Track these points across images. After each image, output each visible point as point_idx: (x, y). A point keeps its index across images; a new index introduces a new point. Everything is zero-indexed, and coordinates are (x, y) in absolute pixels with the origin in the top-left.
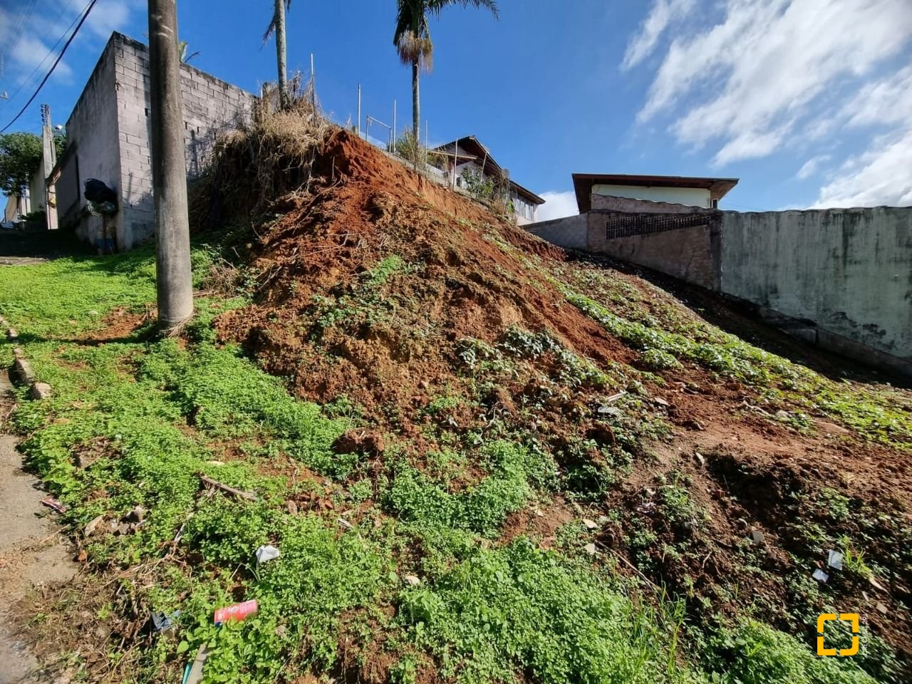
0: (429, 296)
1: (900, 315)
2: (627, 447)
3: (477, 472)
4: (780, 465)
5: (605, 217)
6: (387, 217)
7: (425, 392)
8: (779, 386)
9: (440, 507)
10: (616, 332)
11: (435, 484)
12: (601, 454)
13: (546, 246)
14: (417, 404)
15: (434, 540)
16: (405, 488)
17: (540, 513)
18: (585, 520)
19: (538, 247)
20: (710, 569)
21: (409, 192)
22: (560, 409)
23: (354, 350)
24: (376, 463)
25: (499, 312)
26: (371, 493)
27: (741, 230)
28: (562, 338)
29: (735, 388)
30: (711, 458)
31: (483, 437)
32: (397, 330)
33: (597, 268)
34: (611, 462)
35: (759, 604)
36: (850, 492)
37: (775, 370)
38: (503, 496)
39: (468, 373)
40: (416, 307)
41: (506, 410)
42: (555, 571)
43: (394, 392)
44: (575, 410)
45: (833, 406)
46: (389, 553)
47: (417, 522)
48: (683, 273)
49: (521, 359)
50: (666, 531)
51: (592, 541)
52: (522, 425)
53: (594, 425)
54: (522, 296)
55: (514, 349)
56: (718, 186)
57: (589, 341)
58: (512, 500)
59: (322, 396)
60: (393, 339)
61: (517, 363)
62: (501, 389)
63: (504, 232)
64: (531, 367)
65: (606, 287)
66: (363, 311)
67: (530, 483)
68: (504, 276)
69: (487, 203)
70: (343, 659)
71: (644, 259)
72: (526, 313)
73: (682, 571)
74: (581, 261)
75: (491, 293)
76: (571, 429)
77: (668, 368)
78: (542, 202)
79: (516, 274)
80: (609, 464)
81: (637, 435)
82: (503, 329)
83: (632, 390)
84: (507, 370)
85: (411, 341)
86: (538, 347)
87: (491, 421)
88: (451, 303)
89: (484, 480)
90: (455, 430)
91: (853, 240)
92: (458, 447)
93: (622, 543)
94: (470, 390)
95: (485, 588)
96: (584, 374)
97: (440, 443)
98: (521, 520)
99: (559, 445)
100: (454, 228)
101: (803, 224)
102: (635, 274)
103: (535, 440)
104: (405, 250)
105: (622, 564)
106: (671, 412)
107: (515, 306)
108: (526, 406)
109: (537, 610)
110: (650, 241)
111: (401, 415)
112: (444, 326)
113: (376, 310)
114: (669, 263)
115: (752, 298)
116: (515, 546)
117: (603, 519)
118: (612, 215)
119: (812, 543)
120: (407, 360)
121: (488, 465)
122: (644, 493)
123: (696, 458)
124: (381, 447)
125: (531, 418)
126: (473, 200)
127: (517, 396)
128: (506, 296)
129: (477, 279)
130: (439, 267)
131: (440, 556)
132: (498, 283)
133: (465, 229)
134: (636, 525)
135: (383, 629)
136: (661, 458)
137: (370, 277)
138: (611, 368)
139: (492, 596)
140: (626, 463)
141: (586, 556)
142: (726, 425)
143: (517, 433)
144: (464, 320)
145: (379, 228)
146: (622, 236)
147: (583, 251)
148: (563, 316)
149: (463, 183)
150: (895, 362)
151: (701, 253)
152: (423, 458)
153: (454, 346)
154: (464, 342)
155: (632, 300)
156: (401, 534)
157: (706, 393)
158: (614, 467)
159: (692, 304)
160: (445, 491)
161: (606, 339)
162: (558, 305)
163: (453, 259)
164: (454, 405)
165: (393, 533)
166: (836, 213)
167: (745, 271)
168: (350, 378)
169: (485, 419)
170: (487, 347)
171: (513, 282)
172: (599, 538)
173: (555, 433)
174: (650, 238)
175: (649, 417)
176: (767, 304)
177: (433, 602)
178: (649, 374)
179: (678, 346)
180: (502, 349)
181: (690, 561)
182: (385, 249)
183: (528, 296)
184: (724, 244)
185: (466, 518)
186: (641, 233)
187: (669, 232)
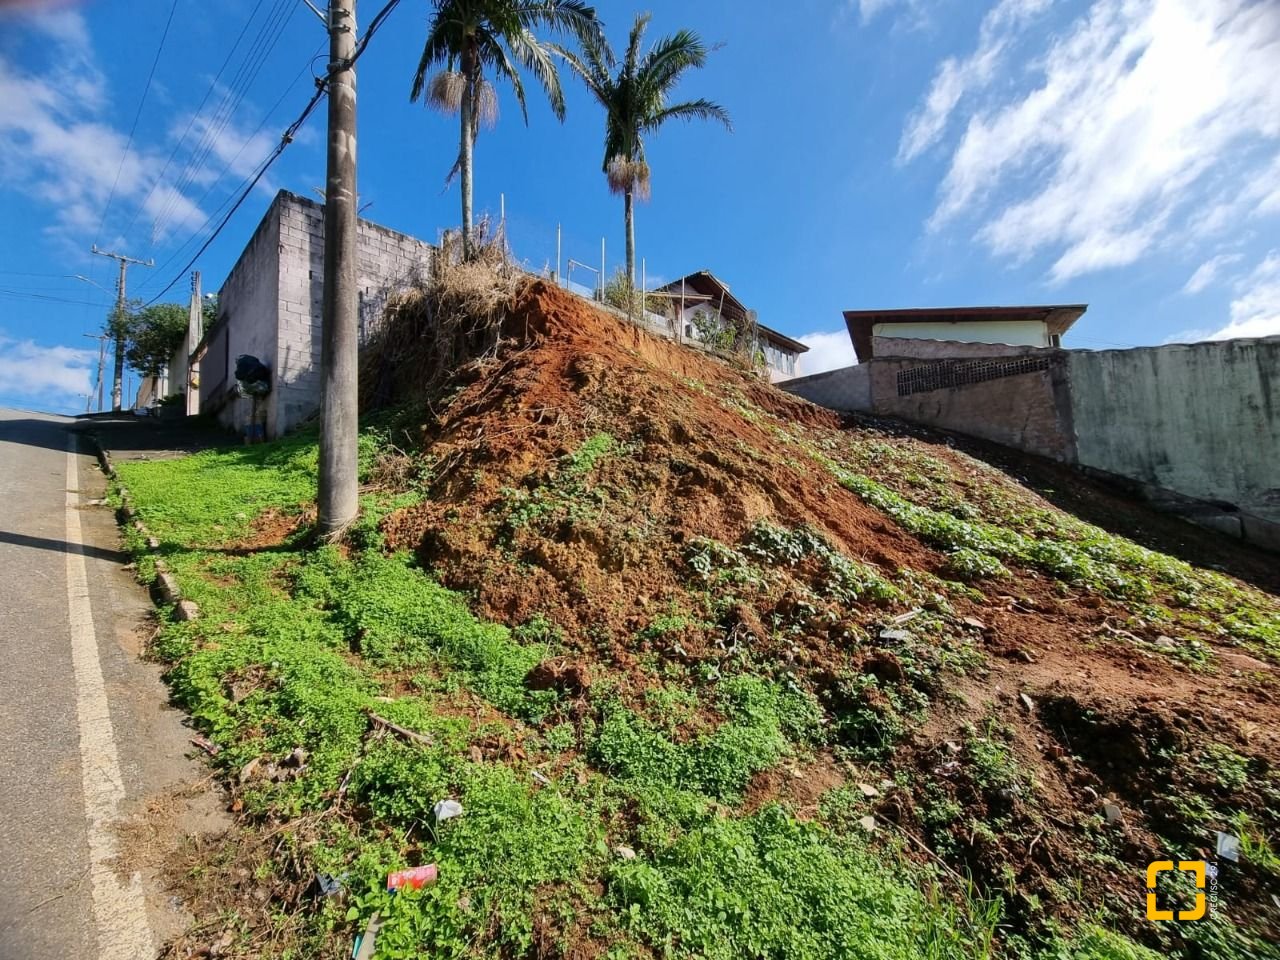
0: (648, 484)
2: (921, 685)
3: (712, 717)
4: (1142, 710)
5: (894, 366)
6: (594, 385)
7: (644, 611)
8: (1168, 602)
9: (663, 760)
10: (912, 527)
11: (657, 730)
12: (885, 695)
13: (811, 409)
14: (632, 626)
15: (654, 804)
16: (618, 735)
17: (798, 773)
18: (861, 785)
19: (800, 411)
20: (1041, 855)
21: (623, 351)
22: (826, 633)
23: (552, 556)
24: (579, 702)
25: (741, 503)
26: (574, 741)
27: (1099, 374)
28: (830, 536)
29: (1093, 605)
30: (1043, 701)
31: (720, 671)
32: (607, 529)
33: (886, 436)
34: (898, 705)
35: (1113, 909)
36: (1252, 749)
37: (1162, 578)
38: (747, 749)
39: (701, 585)
40: (632, 498)
41: (752, 634)
42: (816, 849)
43: (603, 610)
44: (846, 634)
45: (1253, 631)
46: (597, 818)
47: (632, 780)
48: (1017, 439)
49: (774, 565)
50: (976, 802)
51: (870, 813)
52: (774, 654)
53: (875, 655)
54: (774, 481)
55: (763, 552)
56: (1058, 317)
57: (871, 540)
58: (759, 755)
59: (511, 616)
60: (602, 542)
61: (768, 571)
62: (743, 606)
63: (751, 393)
64: (787, 577)
65: (898, 464)
66: (564, 505)
67: (785, 734)
68: (748, 454)
69: (727, 356)
70: (539, 945)
71: (956, 422)
72: (779, 503)
73: (999, 858)
74: (863, 428)
75: (731, 478)
76: (842, 660)
77: (988, 576)
78: (805, 349)
79: (765, 451)
80: (894, 709)
81: (935, 669)
82: (748, 525)
83: (931, 607)
84: (752, 580)
85: (624, 545)
86: (796, 549)
87: (731, 649)
88: (678, 493)
89: (720, 727)
90: (683, 660)
92: (687, 683)
93: (912, 817)
94: (703, 608)
95: (720, 867)
96: (860, 585)
97: (663, 678)
98: (772, 781)
99: (825, 681)
100: (680, 393)
101: (1195, 363)
102: (943, 443)
103: (791, 674)
104: (617, 426)
105: (914, 846)
106: (988, 638)
107: (764, 494)
108: (779, 628)
109: (789, 898)
110: (963, 396)
111: (612, 641)
112: (668, 523)
113: (579, 504)
114: (994, 426)
115: (1129, 472)
116: (762, 815)
117: (887, 783)
118: (904, 363)
119: (1191, 821)
120: (620, 569)
121: (727, 708)
122: (944, 748)
123: (1021, 701)
124: (586, 681)
125: (786, 645)
126: (707, 353)
127: (767, 615)
128: (751, 481)
129: (712, 459)
130: (661, 446)
131: (662, 824)
132: (740, 464)
133: (696, 394)
134: (932, 792)
135: (589, 910)
136: (969, 701)
137: (573, 462)
138: (903, 577)
139: (730, 877)
140: (920, 707)
141: (862, 833)
142: (1071, 657)
143: (766, 665)
144: (694, 515)
145: (584, 398)
146: (922, 391)
147: (867, 415)
148: (832, 506)
149: (695, 331)
151: (1041, 410)
152: (641, 697)
153: (682, 549)
154: (695, 545)
155: (938, 481)
156: (612, 795)
157: (1048, 611)
158: (902, 713)
159: (1034, 482)
160: (670, 740)
161: (895, 536)
162: (824, 491)
163: (680, 435)
164: (681, 628)
165: (601, 793)
166: (1243, 344)
167: (1112, 433)
168: (547, 592)
169: (723, 646)
170: (726, 550)
171: (761, 462)
172: (880, 809)
173: (819, 665)
174: (963, 392)
175: (954, 643)
176: (1154, 480)
177: (652, 879)
178: (960, 585)
179: (1004, 545)
180: (746, 552)
181: (1010, 845)
182: (591, 426)
183: (781, 481)
184: (1076, 395)
185: (697, 776)
186: (947, 386)
187: (990, 382)
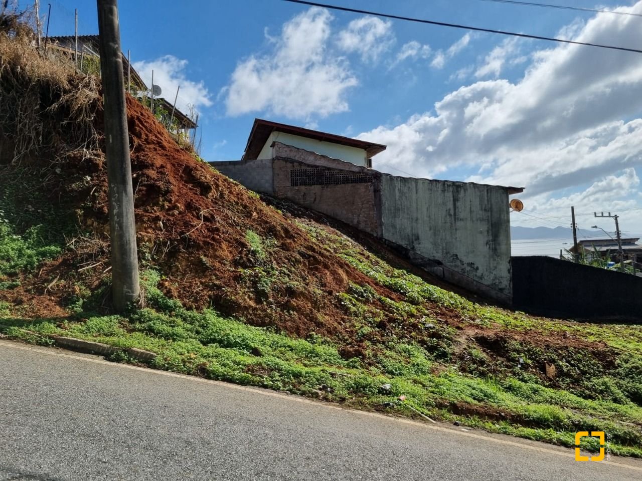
1: (485, 257)
5: (289, 165)
27: (394, 190)
48: (355, 221)
71: (324, 207)
91: (458, 204)
101: (431, 190)
110: (328, 192)
114: (344, 212)
115: (403, 243)
118: (295, 164)
146: (305, 185)
147: (271, 196)
150: (484, 288)
151: (368, 205)
166: (449, 184)
167: (398, 222)
174: (329, 189)
176: (413, 248)
184: (384, 199)
186: (321, 184)
187: (343, 185)
